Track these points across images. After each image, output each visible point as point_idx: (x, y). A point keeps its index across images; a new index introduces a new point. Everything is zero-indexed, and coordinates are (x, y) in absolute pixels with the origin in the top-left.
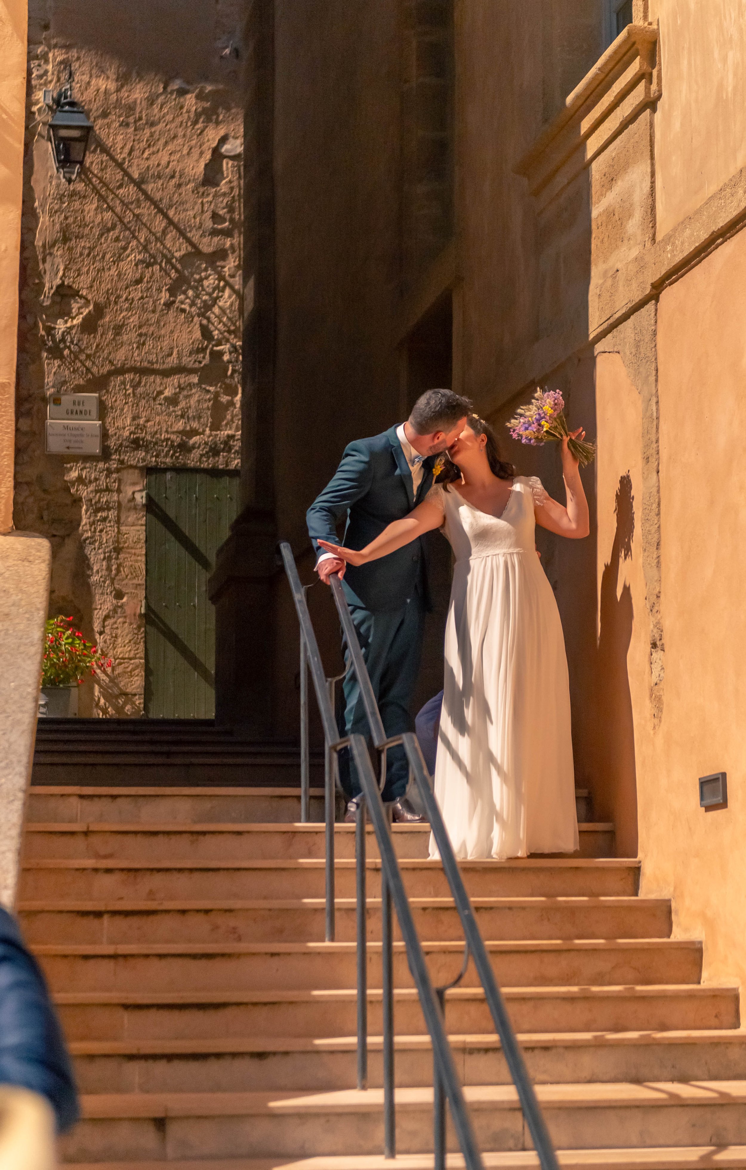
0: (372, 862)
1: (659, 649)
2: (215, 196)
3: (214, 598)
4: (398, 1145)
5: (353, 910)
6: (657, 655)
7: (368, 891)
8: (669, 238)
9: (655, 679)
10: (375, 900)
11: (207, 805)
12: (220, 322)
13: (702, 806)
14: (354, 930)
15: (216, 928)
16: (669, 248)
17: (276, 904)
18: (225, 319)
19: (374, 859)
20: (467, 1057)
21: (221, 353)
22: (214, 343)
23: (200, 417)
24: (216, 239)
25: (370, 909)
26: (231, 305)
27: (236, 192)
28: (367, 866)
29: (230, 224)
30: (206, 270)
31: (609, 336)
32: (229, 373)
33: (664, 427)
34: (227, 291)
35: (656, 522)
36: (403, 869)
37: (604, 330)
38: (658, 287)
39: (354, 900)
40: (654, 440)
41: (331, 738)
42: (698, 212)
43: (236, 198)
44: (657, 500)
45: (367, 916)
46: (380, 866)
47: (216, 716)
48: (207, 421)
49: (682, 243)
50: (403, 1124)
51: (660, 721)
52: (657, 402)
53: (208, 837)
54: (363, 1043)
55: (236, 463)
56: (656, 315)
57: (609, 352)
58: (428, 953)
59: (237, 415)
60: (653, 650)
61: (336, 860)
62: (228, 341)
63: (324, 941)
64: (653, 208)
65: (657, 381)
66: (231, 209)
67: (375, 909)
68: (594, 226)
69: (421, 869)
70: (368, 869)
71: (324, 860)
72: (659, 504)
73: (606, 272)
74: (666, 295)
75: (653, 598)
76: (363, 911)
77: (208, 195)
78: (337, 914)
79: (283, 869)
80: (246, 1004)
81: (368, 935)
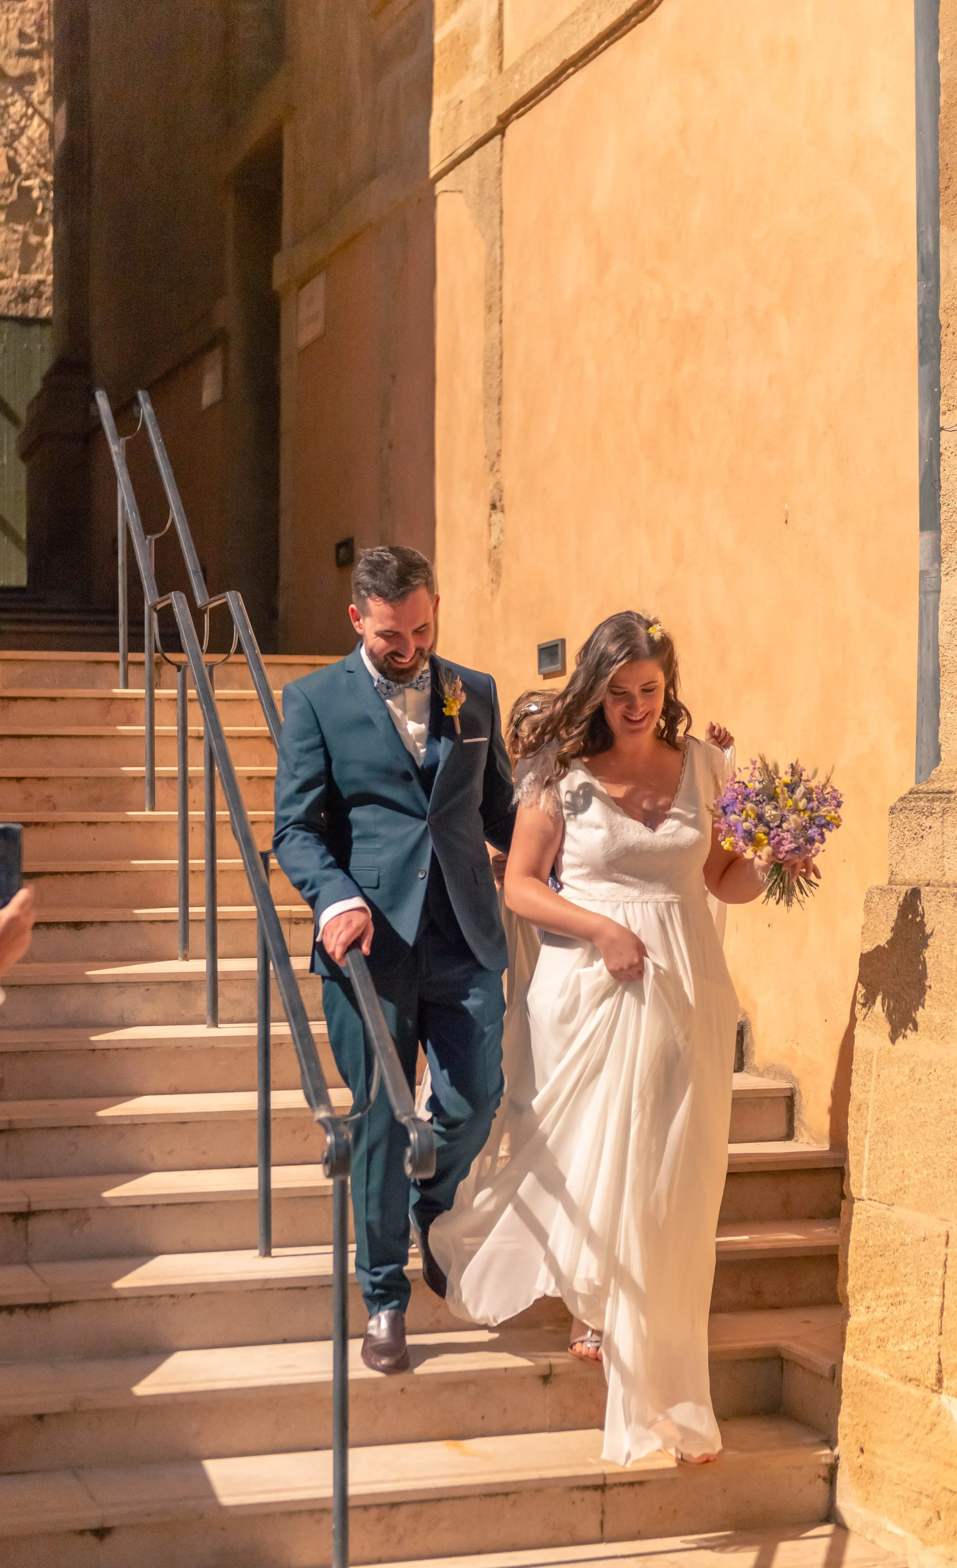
0: (195, 730)
1: (499, 510)
2: (22, 12)
3: (26, 455)
4: (221, 1015)
5: (174, 778)
6: (497, 517)
7: (190, 761)
8: (517, 67)
9: (493, 542)
10: (197, 768)
11: (19, 670)
12: (29, 154)
13: (540, 673)
14: (176, 800)
15: (28, 797)
16: (517, 77)
17: (93, 772)
18: (34, 151)
19: (196, 727)
20: (293, 927)
21: (29, 189)
22: (22, 177)
23: (6, 260)
24: (23, 61)
25: (192, 777)
26: (41, 135)
27: (45, 8)
28: (189, 734)
29: (38, 45)
30: (12, 95)
31: (452, 174)
32: (39, 211)
33: (508, 274)
34: (36, 120)
35: (498, 375)
36: (228, 737)
37: (447, 166)
38: (505, 121)
39: (176, 769)
40: (498, 288)
41: (150, 597)
42: (549, 38)
43: (46, 15)
44: (499, 352)
45: (189, 785)
46: (202, 734)
47: (28, 583)
48: (15, 264)
49: (531, 72)
50: (226, 993)
51: (499, 586)
52: (501, 247)
53: (19, 702)
54: (185, 913)
55: (47, 310)
56: (501, 151)
57: (452, 191)
58: (253, 823)
59: (48, 258)
60: (492, 511)
61: (156, 728)
62: (37, 175)
63: (144, 810)
64: (500, 33)
65: (501, 223)
66: (40, 28)
67: (198, 778)
68: (437, 52)
69: (247, 738)
70: (191, 737)
71: (144, 728)
72: (501, 357)
73: (448, 104)
74: (513, 129)
75: (493, 457)
76: (185, 780)
77: (14, 11)
78: (157, 783)
79: (101, 737)
80: (61, 873)
81: (190, 805)
